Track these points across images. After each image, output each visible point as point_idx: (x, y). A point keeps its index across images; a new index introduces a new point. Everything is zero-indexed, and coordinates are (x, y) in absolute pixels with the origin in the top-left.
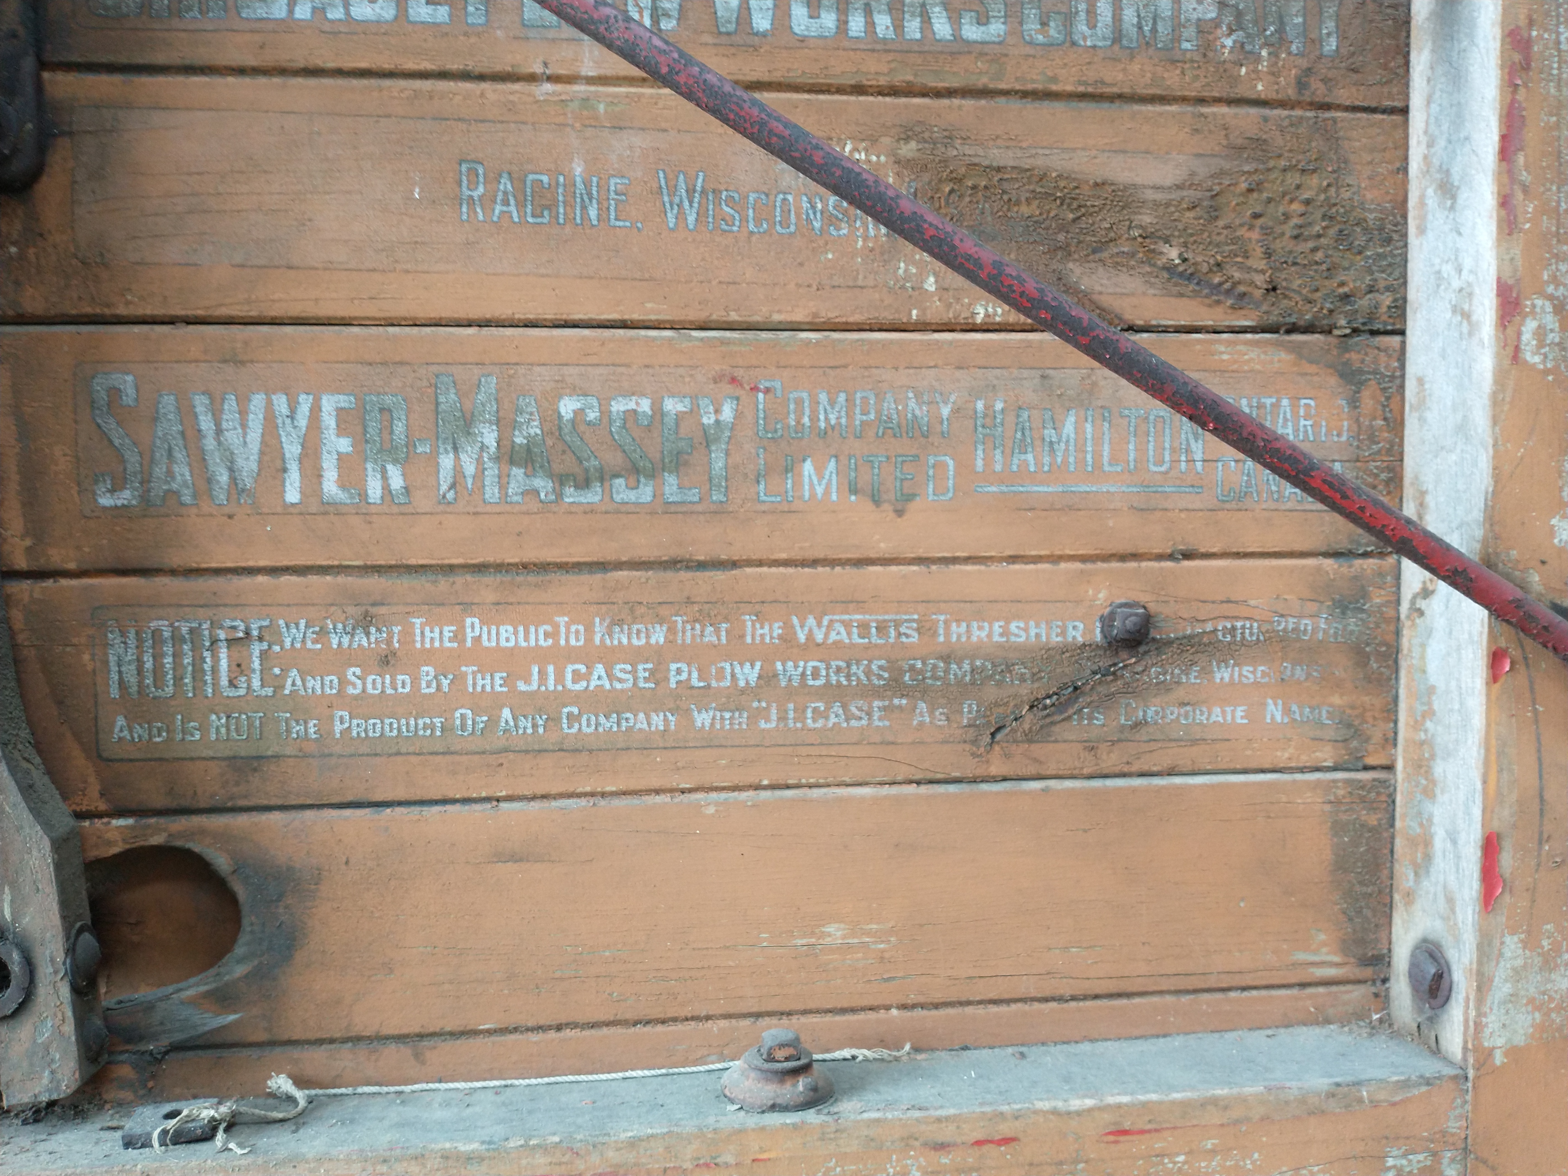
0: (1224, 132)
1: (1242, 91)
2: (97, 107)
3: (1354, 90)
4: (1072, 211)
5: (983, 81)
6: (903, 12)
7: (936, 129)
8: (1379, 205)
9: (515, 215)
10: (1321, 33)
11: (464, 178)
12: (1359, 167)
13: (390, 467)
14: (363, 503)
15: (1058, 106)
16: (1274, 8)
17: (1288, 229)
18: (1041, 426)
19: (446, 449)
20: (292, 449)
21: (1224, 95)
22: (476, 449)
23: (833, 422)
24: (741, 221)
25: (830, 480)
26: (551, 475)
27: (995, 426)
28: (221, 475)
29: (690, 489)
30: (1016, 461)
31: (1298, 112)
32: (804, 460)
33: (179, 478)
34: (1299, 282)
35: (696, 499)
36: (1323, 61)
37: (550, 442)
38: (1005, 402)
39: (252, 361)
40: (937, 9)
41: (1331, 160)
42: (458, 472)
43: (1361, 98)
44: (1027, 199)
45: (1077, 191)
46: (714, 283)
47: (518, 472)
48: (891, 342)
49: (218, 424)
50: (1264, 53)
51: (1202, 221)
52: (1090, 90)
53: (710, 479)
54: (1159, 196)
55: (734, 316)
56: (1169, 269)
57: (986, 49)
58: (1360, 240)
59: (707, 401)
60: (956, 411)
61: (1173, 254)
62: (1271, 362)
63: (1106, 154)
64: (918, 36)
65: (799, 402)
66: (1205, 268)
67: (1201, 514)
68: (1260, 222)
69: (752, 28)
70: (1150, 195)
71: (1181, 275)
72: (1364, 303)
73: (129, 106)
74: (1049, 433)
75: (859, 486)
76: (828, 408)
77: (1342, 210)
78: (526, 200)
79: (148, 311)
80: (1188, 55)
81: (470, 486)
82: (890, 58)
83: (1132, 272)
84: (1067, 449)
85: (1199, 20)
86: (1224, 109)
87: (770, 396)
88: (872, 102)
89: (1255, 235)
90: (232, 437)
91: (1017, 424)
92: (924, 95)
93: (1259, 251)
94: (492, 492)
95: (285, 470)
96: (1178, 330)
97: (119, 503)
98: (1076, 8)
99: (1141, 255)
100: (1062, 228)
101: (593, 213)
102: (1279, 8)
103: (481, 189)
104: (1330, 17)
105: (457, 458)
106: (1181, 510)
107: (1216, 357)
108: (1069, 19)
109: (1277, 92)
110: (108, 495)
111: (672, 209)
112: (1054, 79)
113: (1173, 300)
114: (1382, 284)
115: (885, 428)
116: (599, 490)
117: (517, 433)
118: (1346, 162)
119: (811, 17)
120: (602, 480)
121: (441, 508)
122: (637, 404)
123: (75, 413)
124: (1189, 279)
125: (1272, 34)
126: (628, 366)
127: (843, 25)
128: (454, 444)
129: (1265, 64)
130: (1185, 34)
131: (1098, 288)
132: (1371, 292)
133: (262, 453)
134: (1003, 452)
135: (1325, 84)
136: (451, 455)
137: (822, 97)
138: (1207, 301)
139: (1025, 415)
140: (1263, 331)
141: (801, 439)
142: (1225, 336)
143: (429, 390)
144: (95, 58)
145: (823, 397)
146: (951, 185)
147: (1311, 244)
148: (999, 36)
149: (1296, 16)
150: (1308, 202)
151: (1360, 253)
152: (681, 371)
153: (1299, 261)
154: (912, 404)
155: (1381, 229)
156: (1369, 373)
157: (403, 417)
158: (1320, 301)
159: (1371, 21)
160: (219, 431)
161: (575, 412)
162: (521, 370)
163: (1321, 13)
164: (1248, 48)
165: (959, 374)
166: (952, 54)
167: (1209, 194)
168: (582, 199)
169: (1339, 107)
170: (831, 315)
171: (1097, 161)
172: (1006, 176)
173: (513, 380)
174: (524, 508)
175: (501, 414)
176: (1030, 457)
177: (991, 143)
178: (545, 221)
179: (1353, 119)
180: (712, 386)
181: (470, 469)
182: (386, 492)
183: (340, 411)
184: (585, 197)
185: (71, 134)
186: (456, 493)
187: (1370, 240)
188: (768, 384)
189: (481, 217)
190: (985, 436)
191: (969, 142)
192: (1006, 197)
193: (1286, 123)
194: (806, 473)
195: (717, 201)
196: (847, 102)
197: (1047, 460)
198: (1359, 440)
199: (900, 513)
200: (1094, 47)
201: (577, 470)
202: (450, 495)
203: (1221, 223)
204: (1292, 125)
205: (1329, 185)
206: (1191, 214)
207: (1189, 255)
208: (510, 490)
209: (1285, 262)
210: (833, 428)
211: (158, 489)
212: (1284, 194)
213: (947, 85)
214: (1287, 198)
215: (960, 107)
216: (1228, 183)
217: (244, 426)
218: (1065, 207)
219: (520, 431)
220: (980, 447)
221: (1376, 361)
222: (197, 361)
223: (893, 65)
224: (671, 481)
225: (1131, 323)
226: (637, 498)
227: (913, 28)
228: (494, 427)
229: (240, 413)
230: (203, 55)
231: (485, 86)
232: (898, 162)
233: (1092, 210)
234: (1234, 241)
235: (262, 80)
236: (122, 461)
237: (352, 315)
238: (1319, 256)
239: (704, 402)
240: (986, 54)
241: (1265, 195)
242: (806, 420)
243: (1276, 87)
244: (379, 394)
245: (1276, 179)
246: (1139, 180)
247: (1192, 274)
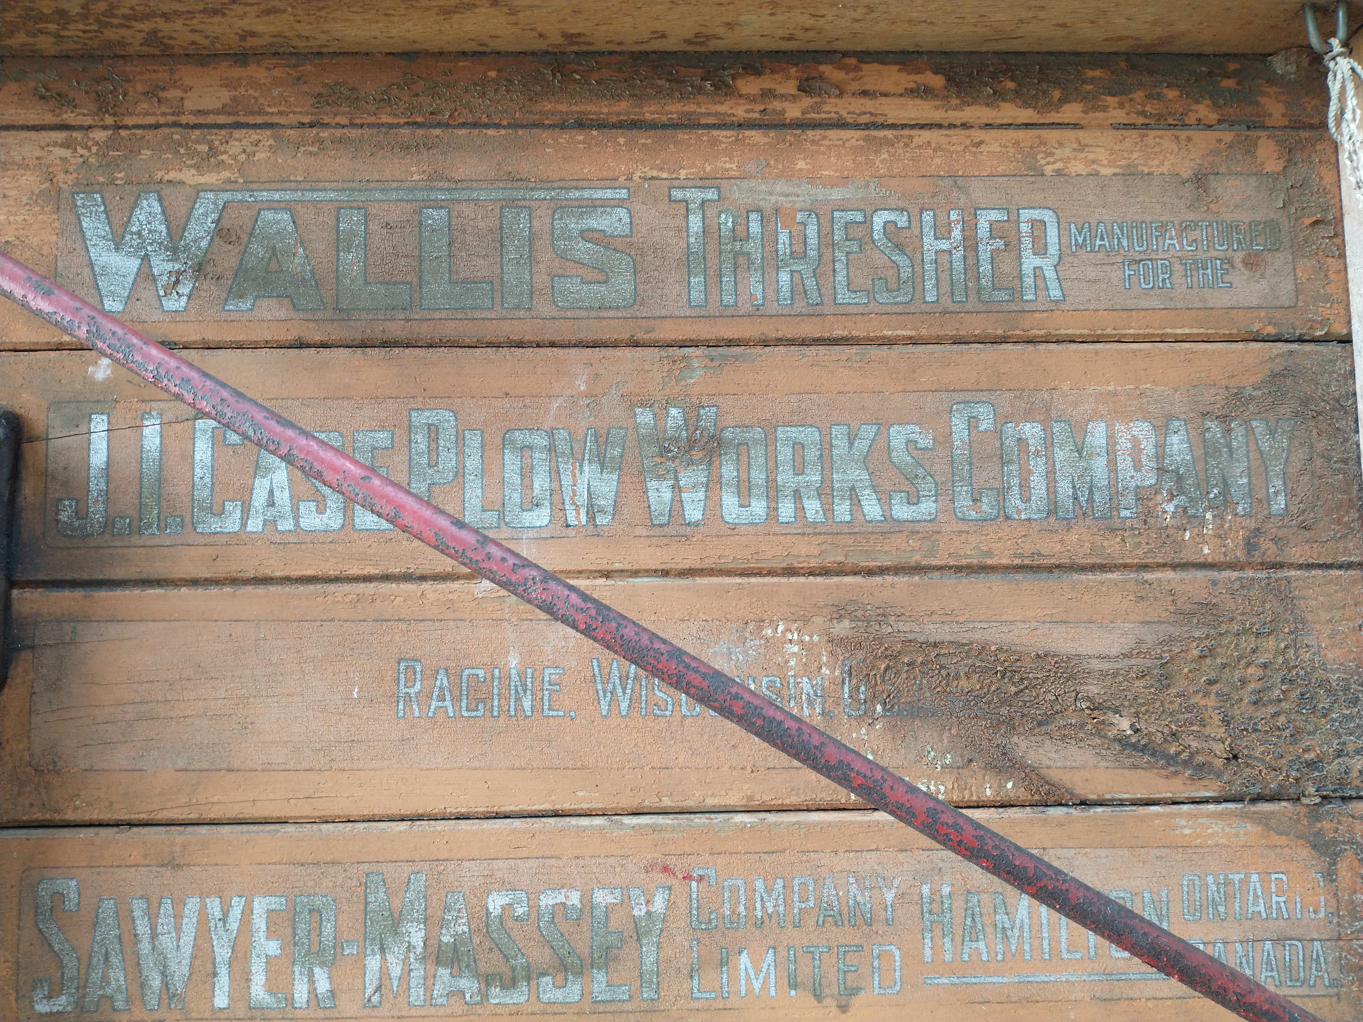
0: (1171, 598)
1: (1188, 555)
2: (59, 621)
3: (1307, 547)
4: (1014, 683)
5: (916, 558)
6: (833, 497)
7: (869, 607)
8: (1341, 664)
9: (450, 709)
10: (1268, 492)
11: (402, 676)
12: (1318, 627)
13: (317, 970)
14: (289, 1007)
15: (995, 579)
16: (1216, 471)
17: (1246, 695)
18: (992, 911)
19: (373, 950)
20: (223, 953)
21: (1168, 560)
22: (404, 948)
23: (770, 911)
24: (673, 705)
25: (768, 973)
26: (477, 975)
27: (943, 912)
28: (154, 979)
29: (619, 986)
30: (966, 950)
31: (1250, 573)
32: (740, 953)
33: (113, 983)
34: (1262, 749)
35: (626, 997)
36: (1272, 520)
37: (477, 940)
38: (953, 885)
39: (189, 865)
40: (866, 492)
41: (1286, 621)
42: (384, 973)
43: (1315, 556)
44: (966, 674)
45: (1018, 664)
46: (647, 769)
47: (444, 972)
48: (830, 824)
49: (153, 928)
50: (1209, 516)
51: (1152, 690)
52: (1027, 562)
53: (641, 975)
54: (1105, 666)
55: (667, 802)
56: (1123, 741)
57: (918, 527)
58: (1324, 703)
59: (638, 892)
60: (901, 896)
61: (1124, 724)
62: (1237, 835)
63: (1047, 626)
64: (848, 518)
65: (734, 890)
66: (1159, 739)
67: (1170, 1002)
68: (1214, 688)
69: (685, 519)
70: (1096, 665)
71: (1134, 746)
72: (1333, 767)
73: (87, 620)
74: (1000, 917)
75: (799, 980)
76: (764, 895)
77: (1302, 673)
78: (461, 695)
79: (95, 816)
80: (1128, 523)
81: (395, 989)
82: (820, 541)
83: (1082, 744)
84: (1021, 936)
85: (1137, 487)
86: (1169, 574)
87: (704, 884)
88: (803, 583)
89: (1211, 702)
90: (166, 941)
91: (966, 910)
92: (856, 574)
93: (1216, 718)
94: (417, 994)
95: (215, 974)
96: (1135, 803)
97: (55, 1009)
98: (1009, 483)
99: (1090, 727)
100: (1003, 703)
101: (527, 704)
102: (1221, 469)
103: (418, 686)
104: (1277, 475)
105: (384, 959)
106: (1148, 999)
107: (1177, 832)
108: (1002, 493)
109: (1225, 554)
110: (45, 1001)
111: (605, 697)
112: (990, 554)
113: (1127, 772)
114: (1351, 748)
115: (825, 916)
116: (525, 989)
117: (444, 931)
118: (1303, 621)
119: (741, 506)
120: (528, 979)
121: (366, 1012)
122: (567, 897)
123: (19, 920)
124: (1142, 751)
125: (1215, 497)
126: (558, 858)
127: (772, 512)
128: (382, 945)
129: (1210, 527)
130: (1124, 502)
131: (1046, 762)
132: (1339, 756)
133: (194, 957)
134: (952, 940)
135: (1276, 543)
136: (378, 957)
137: (753, 580)
138: (1163, 772)
139: (975, 900)
140: (1226, 801)
141: (737, 929)
142: (1185, 807)
143: (359, 890)
144: (59, 576)
145: (759, 884)
146: (887, 661)
147: (1271, 709)
148: (930, 514)
149: (1241, 476)
150: (1265, 666)
151: (1324, 716)
152: (612, 861)
153: (1260, 727)
154: (853, 889)
155: (1346, 690)
156: (1344, 843)
157: (332, 918)
158: (1285, 768)
159: (1320, 477)
160: (154, 936)
161: (503, 907)
162: (451, 866)
163: (1266, 471)
164: (1191, 512)
165: (901, 856)
166: (882, 533)
167: (1158, 662)
168: (517, 691)
169: (1292, 566)
170: (766, 798)
171: (1038, 632)
172: (943, 651)
173: (442, 876)
174: (449, 1011)
175: (429, 911)
176: (982, 945)
177: (926, 619)
178: (480, 714)
179: (1308, 577)
180: (643, 876)
181: (396, 970)
182: (312, 996)
183: (270, 912)
184: (520, 688)
185: (33, 647)
186: (381, 996)
187: (1335, 701)
188: (701, 872)
189: (417, 714)
190: (932, 923)
191: (903, 618)
192: (944, 673)
193: (1236, 586)
194: (742, 967)
195: (650, 687)
196: (779, 585)
197: (1000, 948)
198: (1339, 916)
199: (844, 1008)
200: (1029, 520)
201: (505, 969)
202: (376, 998)
203: (1173, 691)
204: (1242, 587)
205: (1286, 647)
206: (1141, 683)
207: (1142, 726)
208: (435, 992)
209: (1246, 730)
210: (770, 917)
211: (94, 994)
212: (1239, 659)
213: (879, 564)
214: (1243, 662)
215: (892, 585)
216: (1178, 650)
217: (178, 929)
218: (1006, 680)
219: (447, 929)
220: (928, 935)
221: (1350, 830)
222: (137, 866)
223: (823, 547)
224: (600, 977)
225: (1083, 798)
226: (565, 997)
227: (843, 511)
228: (422, 926)
229: (175, 917)
230: (159, 569)
231: (426, 586)
232: (831, 641)
233: (1035, 682)
234: (1189, 709)
235: (214, 591)
236: (61, 966)
237: (287, 815)
238: (1282, 720)
239: (635, 893)
240: (918, 532)
241: (1219, 660)
242: (741, 909)
243: (1224, 549)
244: (309, 895)
245: (1230, 643)
246: (1082, 651)
247: (1145, 746)
